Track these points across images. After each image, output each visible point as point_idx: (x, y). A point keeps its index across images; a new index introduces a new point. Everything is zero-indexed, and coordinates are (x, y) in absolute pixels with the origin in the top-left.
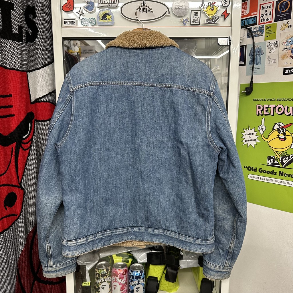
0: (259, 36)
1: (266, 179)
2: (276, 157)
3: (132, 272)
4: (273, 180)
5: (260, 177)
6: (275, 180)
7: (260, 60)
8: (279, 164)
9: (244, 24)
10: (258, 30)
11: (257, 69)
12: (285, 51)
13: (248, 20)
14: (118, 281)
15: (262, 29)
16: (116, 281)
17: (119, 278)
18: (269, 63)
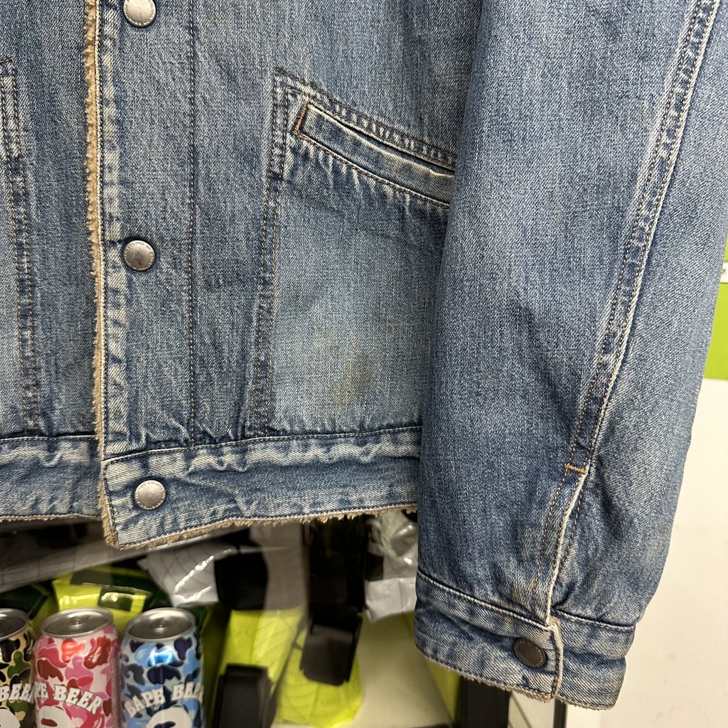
3: (135, 647)
14: (63, 697)
16: (51, 702)
17: (66, 682)
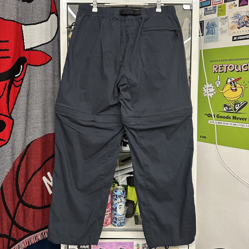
0: (213, 13)
1: (222, 123)
2: (230, 104)
3: (116, 191)
4: (228, 124)
5: (217, 122)
6: (230, 124)
7: (215, 31)
8: (233, 111)
9: (202, 5)
10: (212, 9)
11: (212, 38)
12: (233, 24)
13: (204, 2)
15: (215, 8)
18: (222, 33)
